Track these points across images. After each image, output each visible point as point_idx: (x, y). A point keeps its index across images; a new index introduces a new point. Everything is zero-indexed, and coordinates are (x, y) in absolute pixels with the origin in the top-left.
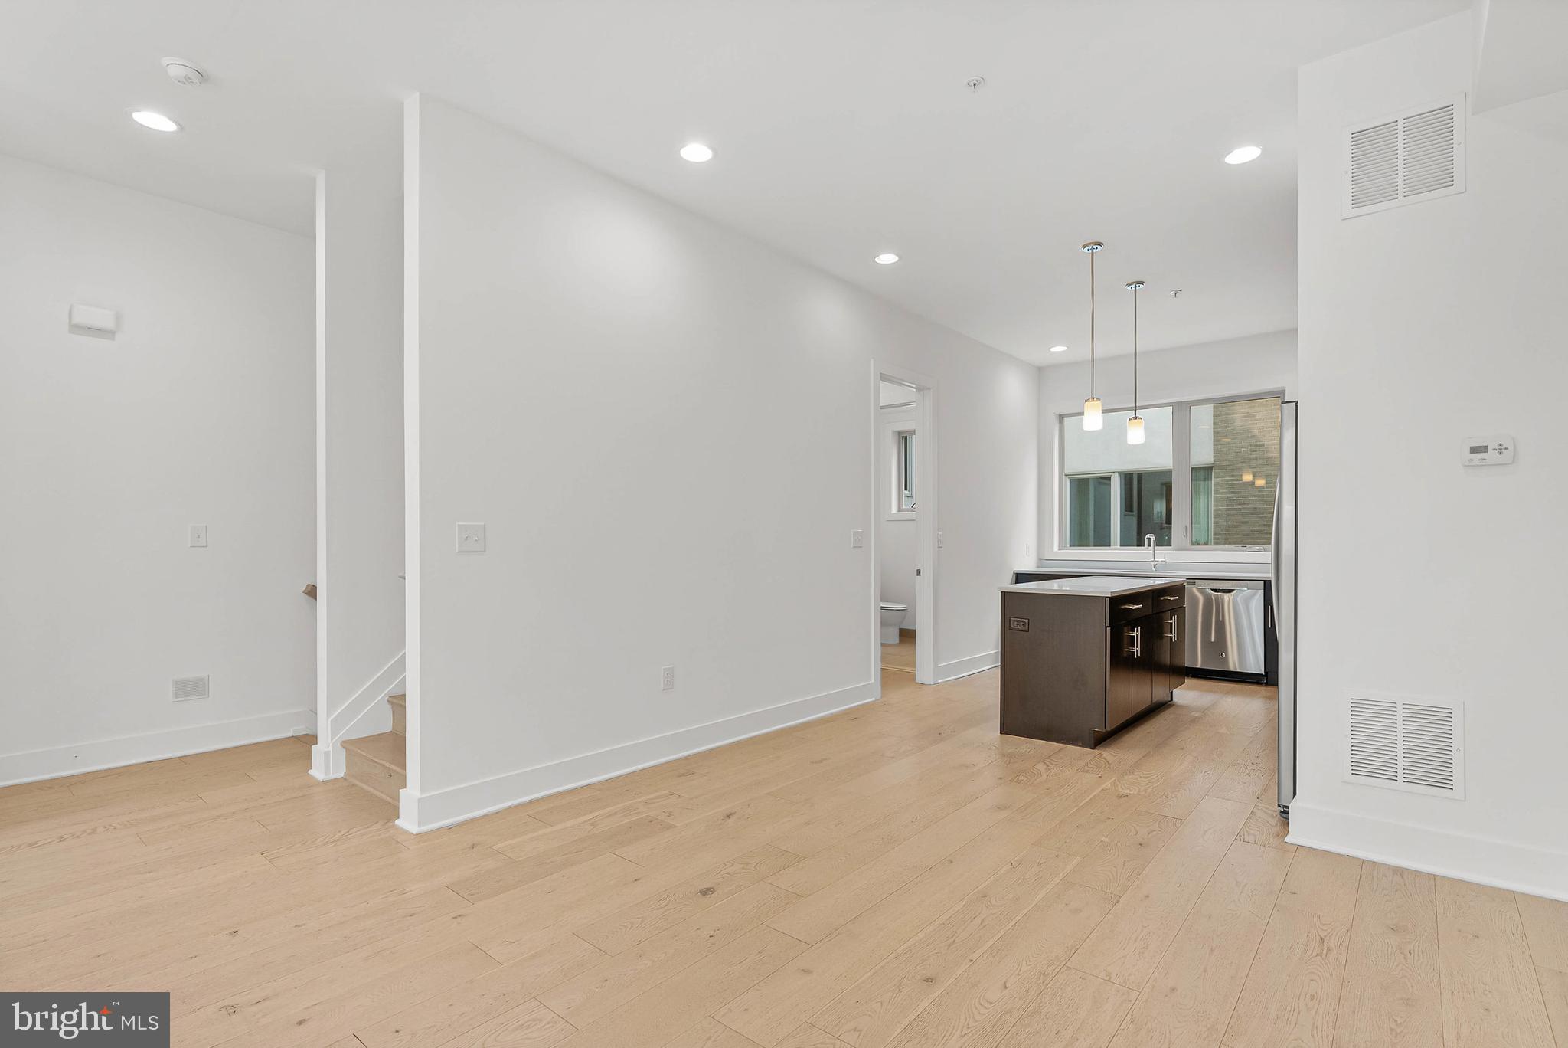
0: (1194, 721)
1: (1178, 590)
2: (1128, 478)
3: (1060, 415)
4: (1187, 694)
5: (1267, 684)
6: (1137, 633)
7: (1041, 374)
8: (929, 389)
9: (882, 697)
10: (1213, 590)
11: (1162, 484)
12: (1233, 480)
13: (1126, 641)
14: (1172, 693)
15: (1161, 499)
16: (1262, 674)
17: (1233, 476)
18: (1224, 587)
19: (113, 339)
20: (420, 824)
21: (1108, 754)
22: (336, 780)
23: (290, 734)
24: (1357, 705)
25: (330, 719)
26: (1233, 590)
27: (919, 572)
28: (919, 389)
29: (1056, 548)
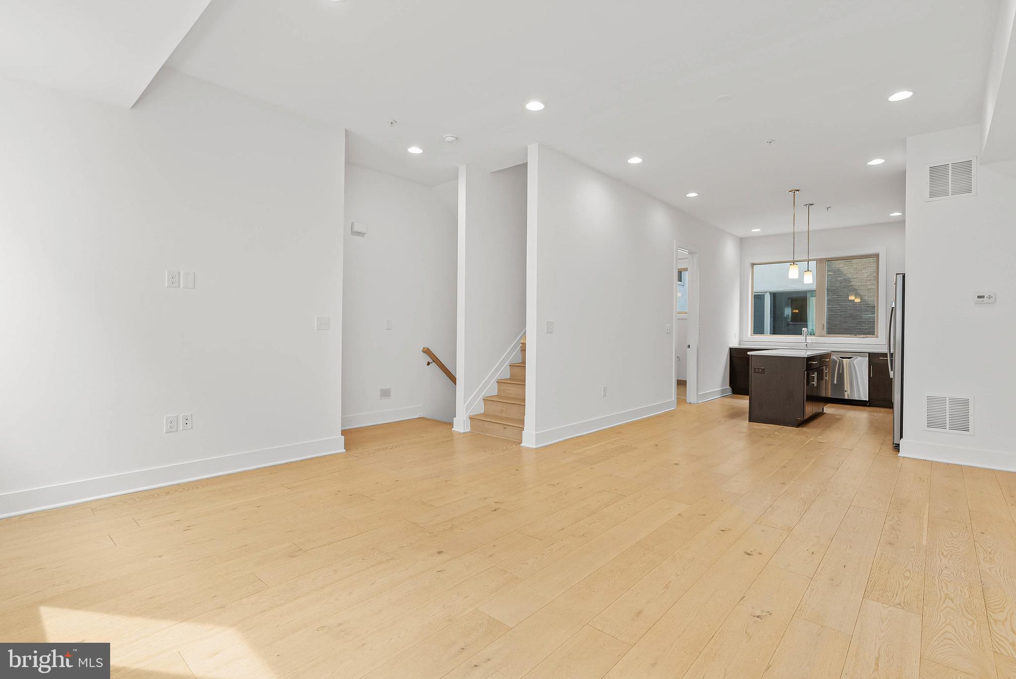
0: (839, 419)
1: (828, 355)
2: (774, 296)
3: (752, 264)
4: (829, 409)
5: (869, 406)
6: (815, 375)
7: (742, 242)
8: (696, 253)
9: (677, 407)
10: (841, 357)
11: (788, 298)
12: (838, 298)
13: (810, 378)
14: (823, 409)
15: (788, 307)
16: (866, 401)
17: (838, 295)
18: (849, 355)
19: (364, 237)
20: (536, 445)
21: (805, 429)
22: (467, 432)
23: (417, 416)
24: (929, 399)
25: (465, 405)
26: (851, 358)
27: (689, 346)
28: (690, 253)
29: (749, 335)
